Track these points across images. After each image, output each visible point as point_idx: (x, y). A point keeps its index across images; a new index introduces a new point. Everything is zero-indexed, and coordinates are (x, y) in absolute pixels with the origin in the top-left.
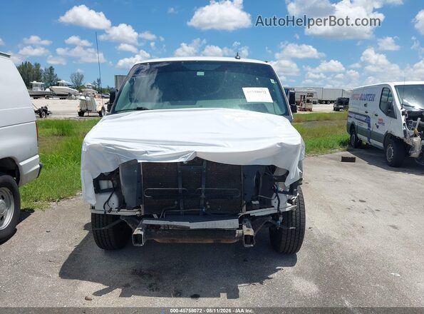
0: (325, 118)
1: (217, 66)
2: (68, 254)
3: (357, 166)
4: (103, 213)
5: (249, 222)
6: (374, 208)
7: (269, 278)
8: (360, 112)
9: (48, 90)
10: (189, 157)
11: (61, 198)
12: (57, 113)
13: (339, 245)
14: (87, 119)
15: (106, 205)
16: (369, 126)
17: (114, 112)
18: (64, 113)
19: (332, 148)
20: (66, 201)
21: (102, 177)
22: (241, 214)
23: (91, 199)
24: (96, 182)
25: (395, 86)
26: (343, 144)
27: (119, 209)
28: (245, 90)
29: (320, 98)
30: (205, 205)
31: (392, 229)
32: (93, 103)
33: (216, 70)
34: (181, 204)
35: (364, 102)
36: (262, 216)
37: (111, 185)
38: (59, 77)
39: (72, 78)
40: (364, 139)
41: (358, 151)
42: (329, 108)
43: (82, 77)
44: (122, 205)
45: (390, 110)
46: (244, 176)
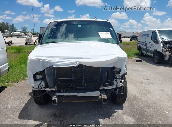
0: (127, 44)
1: (87, 23)
2: (22, 107)
3: (143, 64)
4: (38, 89)
5: (104, 92)
6: (152, 82)
7: (112, 116)
8: (143, 41)
9: (12, 34)
10: (77, 64)
11: (18, 81)
12: (16, 44)
13: (141, 99)
14: (29, 46)
15: (39, 86)
16: (147, 47)
17: (41, 44)
18: (19, 43)
19: (132, 56)
20: (21, 82)
21: (37, 73)
22: (101, 89)
23: (32, 83)
24: (34, 76)
25: (158, 31)
26: (136, 55)
27: (45, 88)
28: (100, 33)
29: (124, 36)
30: (85, 85)
31: (161, 91)
32: (31, 39)
33: (86, 24)
34: (74, 85)
35: (145, 37)
36: (110, 89)
37: (41, 77)
38: (16, 28)
39: (22, 28)
40: (145, 52)
41: (142, 57)
42: (128, 40)
43: (26, 28)
44: (47, 86)
45: (156, 41)
46: (102, 72)
